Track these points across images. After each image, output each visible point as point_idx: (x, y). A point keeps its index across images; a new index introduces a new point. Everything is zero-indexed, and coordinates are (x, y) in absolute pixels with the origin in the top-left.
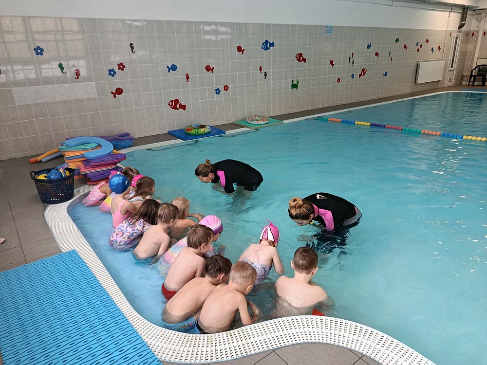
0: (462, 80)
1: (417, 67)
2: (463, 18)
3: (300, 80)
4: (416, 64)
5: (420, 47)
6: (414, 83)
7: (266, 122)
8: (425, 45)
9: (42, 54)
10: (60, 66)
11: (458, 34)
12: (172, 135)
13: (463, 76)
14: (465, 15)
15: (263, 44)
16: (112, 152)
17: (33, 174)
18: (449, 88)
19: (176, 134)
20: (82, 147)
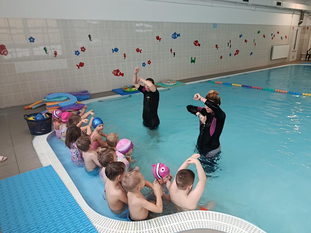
0: (301, 57)
1: (272, 49)
2: (301, 18)
3: (197, 57)
4: (271, 47)
5: (273, 36)
6: (270, 59)
7: (175, 84)
8: (276, 35)
9: (33, 41)
10: (45, 49)
11: (298, 28)
12: (115, 92)
13: (302, 55)
14: (302, 16)
15: (173, 35)
16: (76, 102)
17: (26, 116)
18: (292, 62)
19: (117, 91)
20: (57, 99)
